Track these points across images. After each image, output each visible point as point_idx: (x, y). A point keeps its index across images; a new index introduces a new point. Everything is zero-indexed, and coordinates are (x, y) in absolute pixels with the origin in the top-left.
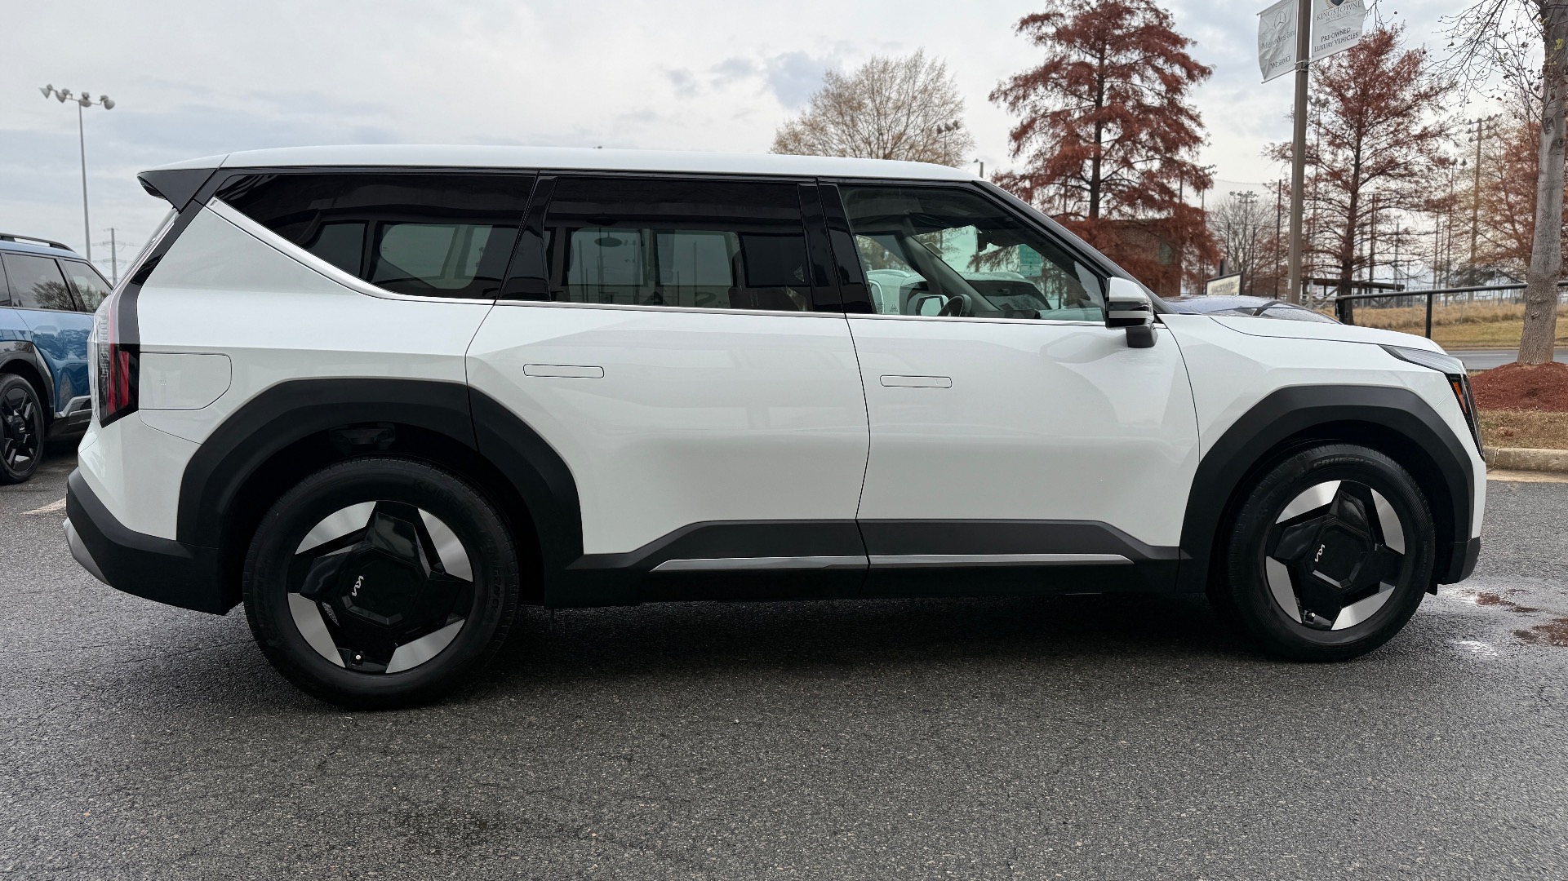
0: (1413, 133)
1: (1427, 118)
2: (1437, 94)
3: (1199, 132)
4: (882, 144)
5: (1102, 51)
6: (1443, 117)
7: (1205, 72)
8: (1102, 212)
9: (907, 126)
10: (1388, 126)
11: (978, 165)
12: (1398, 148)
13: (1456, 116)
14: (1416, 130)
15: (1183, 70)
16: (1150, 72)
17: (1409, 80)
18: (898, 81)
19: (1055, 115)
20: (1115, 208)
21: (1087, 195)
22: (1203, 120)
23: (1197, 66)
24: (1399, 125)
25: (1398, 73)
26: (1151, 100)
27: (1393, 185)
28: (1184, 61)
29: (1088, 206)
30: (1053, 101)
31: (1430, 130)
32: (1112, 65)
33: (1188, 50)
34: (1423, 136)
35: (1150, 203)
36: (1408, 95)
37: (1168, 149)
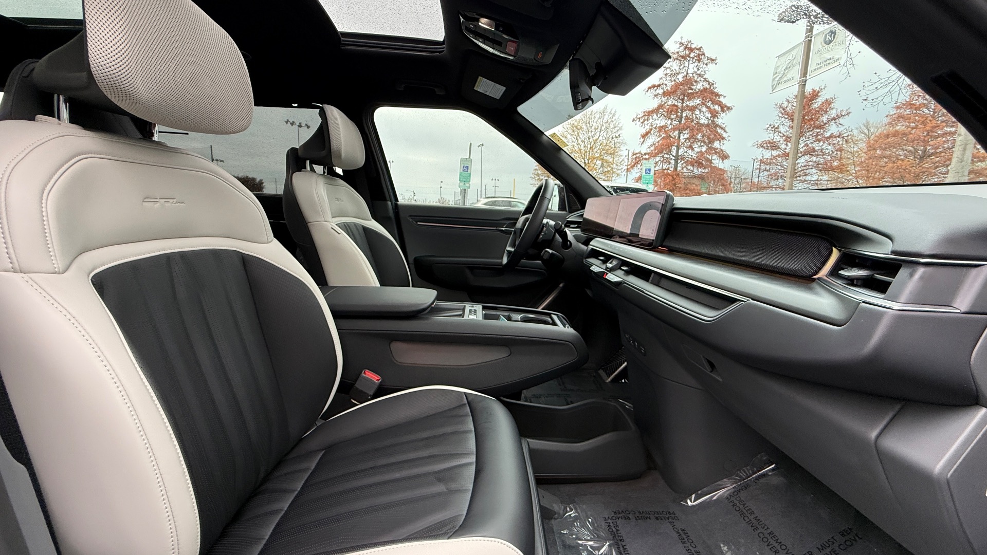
0: (826, 136)
1: (833, 129)
2: (839, 117)
3: (725, 135)
4: (589, 143)
5: (683, 100)
6: (841, 129)
7: (729, 108)
8: (679, 169)
9: (600, 136)
10: (814, 133)
11: (628, 151)
12: (818, 142)
13: (848, 128)
14: (827, 134)
15: (719, 107)
16: (704, 109)
17: (826, 112)
18: (596, 119)
19: (662, 127)
20: (685, 167)
21: (673, 162)
22: (727, 129)
23: (726, 106)
24: (818, 132)
25: (821, 108)
26: (703, 121)
27: (814, 159)
28: (720, 104)
29: (673, 166)
30: (661, 122)
31: (834, 134)
32: (687, 106)
33: (722, 99)
34: (830, 137)
35: (700, 165)
36: (825, 119)
37: (710, 143)
